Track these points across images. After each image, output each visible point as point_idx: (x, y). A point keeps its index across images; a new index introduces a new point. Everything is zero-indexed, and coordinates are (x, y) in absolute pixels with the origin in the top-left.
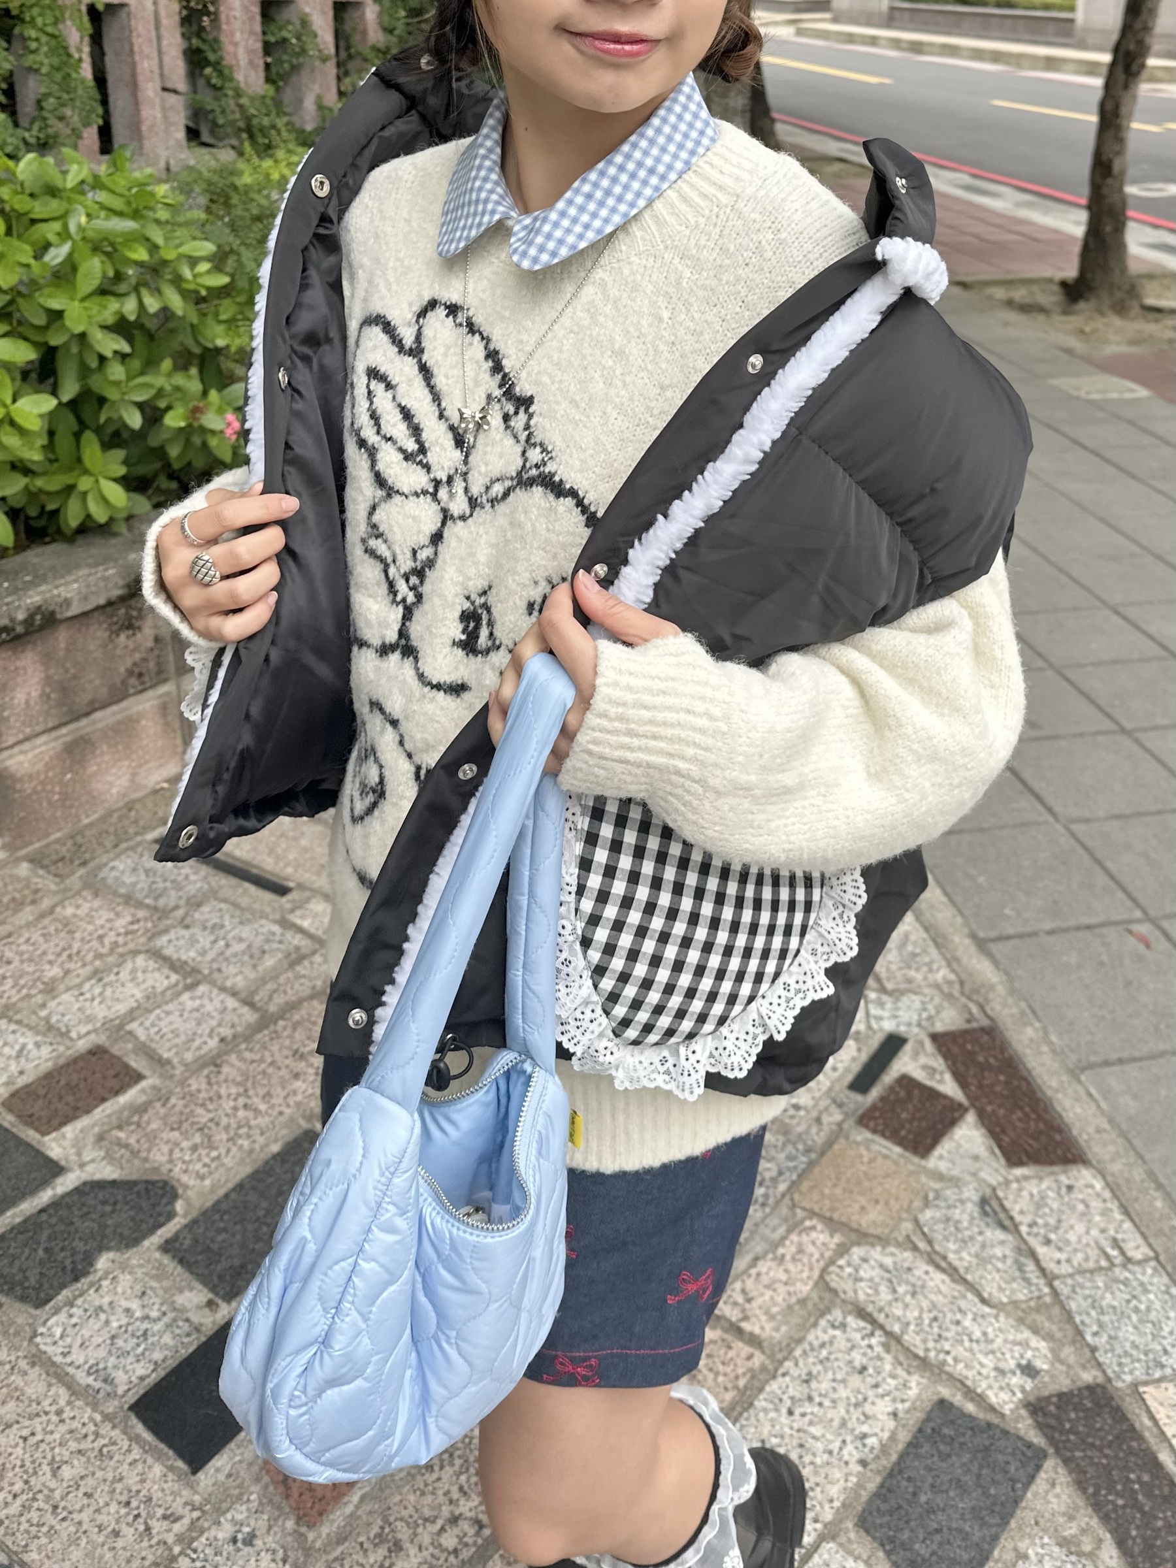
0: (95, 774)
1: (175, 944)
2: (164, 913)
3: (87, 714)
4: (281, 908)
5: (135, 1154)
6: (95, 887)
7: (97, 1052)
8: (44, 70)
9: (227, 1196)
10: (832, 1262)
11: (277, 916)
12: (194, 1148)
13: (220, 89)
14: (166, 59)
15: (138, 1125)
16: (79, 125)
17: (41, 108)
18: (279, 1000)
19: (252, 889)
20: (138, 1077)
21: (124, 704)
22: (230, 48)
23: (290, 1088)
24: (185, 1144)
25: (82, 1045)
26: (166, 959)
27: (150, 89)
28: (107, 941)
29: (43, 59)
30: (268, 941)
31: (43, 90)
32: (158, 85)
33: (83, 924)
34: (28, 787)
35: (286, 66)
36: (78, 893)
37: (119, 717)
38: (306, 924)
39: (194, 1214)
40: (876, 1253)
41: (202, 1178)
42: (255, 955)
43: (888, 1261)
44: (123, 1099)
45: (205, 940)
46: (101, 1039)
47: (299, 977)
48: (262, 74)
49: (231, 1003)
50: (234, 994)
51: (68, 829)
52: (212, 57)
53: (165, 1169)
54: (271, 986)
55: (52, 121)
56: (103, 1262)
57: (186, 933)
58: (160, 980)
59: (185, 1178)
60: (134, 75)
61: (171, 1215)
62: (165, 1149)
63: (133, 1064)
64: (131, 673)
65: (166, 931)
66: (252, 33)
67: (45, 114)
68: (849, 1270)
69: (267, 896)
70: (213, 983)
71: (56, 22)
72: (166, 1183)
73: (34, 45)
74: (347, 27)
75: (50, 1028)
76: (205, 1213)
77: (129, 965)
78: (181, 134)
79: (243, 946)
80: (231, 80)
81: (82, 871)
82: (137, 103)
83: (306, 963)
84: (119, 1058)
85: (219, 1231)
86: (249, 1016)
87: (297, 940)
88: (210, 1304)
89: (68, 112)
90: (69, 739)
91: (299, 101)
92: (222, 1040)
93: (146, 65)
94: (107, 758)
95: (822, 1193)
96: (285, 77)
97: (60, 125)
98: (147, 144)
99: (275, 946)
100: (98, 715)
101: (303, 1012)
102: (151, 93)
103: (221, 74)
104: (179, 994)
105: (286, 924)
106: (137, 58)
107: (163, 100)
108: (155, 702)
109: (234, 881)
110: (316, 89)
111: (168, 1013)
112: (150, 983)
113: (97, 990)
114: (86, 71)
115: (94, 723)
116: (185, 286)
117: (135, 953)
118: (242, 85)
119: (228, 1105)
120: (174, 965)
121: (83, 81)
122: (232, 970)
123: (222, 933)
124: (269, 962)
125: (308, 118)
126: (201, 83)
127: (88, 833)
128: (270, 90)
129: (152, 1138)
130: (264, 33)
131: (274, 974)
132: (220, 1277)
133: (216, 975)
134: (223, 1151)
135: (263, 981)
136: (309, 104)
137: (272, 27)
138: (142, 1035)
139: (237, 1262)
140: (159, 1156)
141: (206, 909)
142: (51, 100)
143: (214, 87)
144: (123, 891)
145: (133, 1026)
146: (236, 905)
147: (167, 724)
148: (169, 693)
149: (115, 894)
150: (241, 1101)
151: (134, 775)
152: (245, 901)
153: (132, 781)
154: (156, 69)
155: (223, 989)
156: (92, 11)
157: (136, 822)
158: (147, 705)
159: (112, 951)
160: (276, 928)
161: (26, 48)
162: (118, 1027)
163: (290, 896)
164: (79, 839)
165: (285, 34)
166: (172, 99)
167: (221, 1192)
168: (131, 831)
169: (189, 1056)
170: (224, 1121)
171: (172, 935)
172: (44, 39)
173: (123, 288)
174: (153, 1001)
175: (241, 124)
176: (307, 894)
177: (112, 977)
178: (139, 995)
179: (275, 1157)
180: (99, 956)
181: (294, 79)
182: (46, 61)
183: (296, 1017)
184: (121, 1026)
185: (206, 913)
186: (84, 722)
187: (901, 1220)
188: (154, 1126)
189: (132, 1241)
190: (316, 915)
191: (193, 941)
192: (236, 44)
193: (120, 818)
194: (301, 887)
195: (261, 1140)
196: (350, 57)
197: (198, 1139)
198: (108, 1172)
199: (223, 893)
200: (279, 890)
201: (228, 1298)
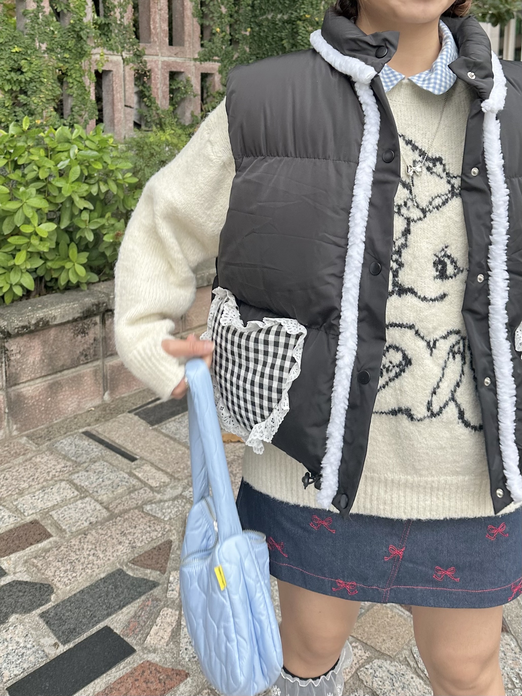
0: (62, 400)
1: (80, 479)
2: (79, 464)
3: (60, 371)
4: (131, 467)
5: (39, 570)
6: (52, 450)
7: (34, 523)
8: (74, 95)
9: (75, 595)
10: (363, 666)
11: (128, 471)
12: (66, 571)
13: (150, 106)
14: (127, 94)
15: (44, 558)
16: (87, 119)
17: (72, 111)
18: (121, 508)
19: (120, 457)
20: (49, 536)
21: (78, 368)
22: (156, 90)
23: (116, 548)
24: (62, 569)
25: (28, 519)
26: (75, 485)
27: (119, 106)
28: (51, 474)
29: (75, 91)
30: (122, 481)
31: (73, 104)
32: (123, 104)
33: (42, 466)
34: (30, 402)
35: (179, 98)
36: (44, 452)
37: (75, 374)
38: (140, 475)
39: (59, 601)
40: (387, 664)
41: (66, 585)
42: (114, 487)
43: (392, 669)
44: (40, 545)
45: (93, 477)
46: (38, 517)
47: (131, 498)
48: (168, 101)
49: (98, 507)
50: (101, 503)
51: (47, 424)
52: (147, 94)
53: (50, 580)
54: (118, 501)
55: (76, 117)
56: (13, 618)
57: (86, 474)
58: (70, 493)
59: (58, 584)
60: (113, 100)
61: (48, 601)
62: (53, 570)
63: (49, 530)
64: (82, 354)
65: (78, 472)
66: (165, 84)
67: (74, 113)
68: (371, 671)
69: (126, 461)
70: (93, 497)
71: (81, 76)
72: (50, 585)
73: (71, 85)
74: (207, 84)
75: (17, 510)
76: (63, 602)
77: (58, 486)
78: (132, 125)
79: (110, 482)
80: (155, 103)
81: (48, 443)
82: (113, 111)
83: (136, 492)
84: (43, 527)
85: (67, 611)
86: (105, 514)
87: (134, 482)
88: (55, 645)
89: (83, 113)
90: (51, 381)
91: (184, 113)
92: (91, 523)
93: (119, 96)
94: (67, 393)
95: (364, 630)
96: (178, 103)
97: (79, 118)
98: (116, 128)
99: (124, 483)
100: (66, 372)
101: (130, 515)
102: (120, 107)
103: (150, 100)
104: (77, 500)
105: (131, 474)
106: (115, 92)
107: (125, 110)
108: (92, 369)
109: (113, 453)
110: (192, 108)
111: (69, 509)
112: (65, 494)
113: (41, 495)
114: (93, 97)
115: (63, 375)
116: (118, 181)
117: (62, 480)
118: (159, 106)
119: (86, 553)
120: (77, 488)
121: (91, 101)
122: (103, 492)
123: (102, 475)
124: (120, 490)
125: (187, 120)
126: (143, 104)
127: (55, 427)
128: (172, 108)
129: (48, 564)
130: (170, 85)
131: (121, 496)
132: (63, 632)
133: (95, 494)
134: (78, 574)
135: (116, 499)
136: (188, 114)
137: (175, 83)
138: (55, 517)
139: (72, 626)
140: (49, 573)
141: (97, 464)
142: (77, 108)
143: (147, 106)
144: (63, 453)
145: (53, 513)
146: (111, 464)
147: (96, 380)
148: (99, 365)
149: (60, 454)
150: (92, 552)
151: (79, 402)
152: (115, 463)
153: (79, 405)
154: (123, 97)
155: (97, 501)
156: (97, 72)
157: (76, 424)
158: (88, 370)
159: (52, 478)
160: (126, 476)
161: (68, 86)
162: (46, 513)
163: (136, 462)
164: (50, 429)
165: (179, 85)
166: (129, 110)
167: (73, 593)
168: (73, 427)
169: (74, 529)
170: (82, 560)
171: (80, 474)
172: (75, 83)
173: (92, 181)
174: (65, 502)
175: (158, 122)
176: (144, 462)
177: (49, 490)
178: (59, 499)
179: (101, 579)
180: (46, 480)
181: (182, 104)
182: (76, 92)
183: (126, 517)
184: (48, 512)
185: (97, 466)
186: (59, 374)
187: (403, 649)
188: (50, 559)
189: (27, 610)
190: (145, 472)
191: (88, 478)
192: (158, 89)
193: (70, 422)
194: (142, 458)
195: (97, 571)
196: (208, 96)
197: (68, 567)
198: (26, 578)
199: (107, 458)
200: (132, 459)
201: (64, 643)
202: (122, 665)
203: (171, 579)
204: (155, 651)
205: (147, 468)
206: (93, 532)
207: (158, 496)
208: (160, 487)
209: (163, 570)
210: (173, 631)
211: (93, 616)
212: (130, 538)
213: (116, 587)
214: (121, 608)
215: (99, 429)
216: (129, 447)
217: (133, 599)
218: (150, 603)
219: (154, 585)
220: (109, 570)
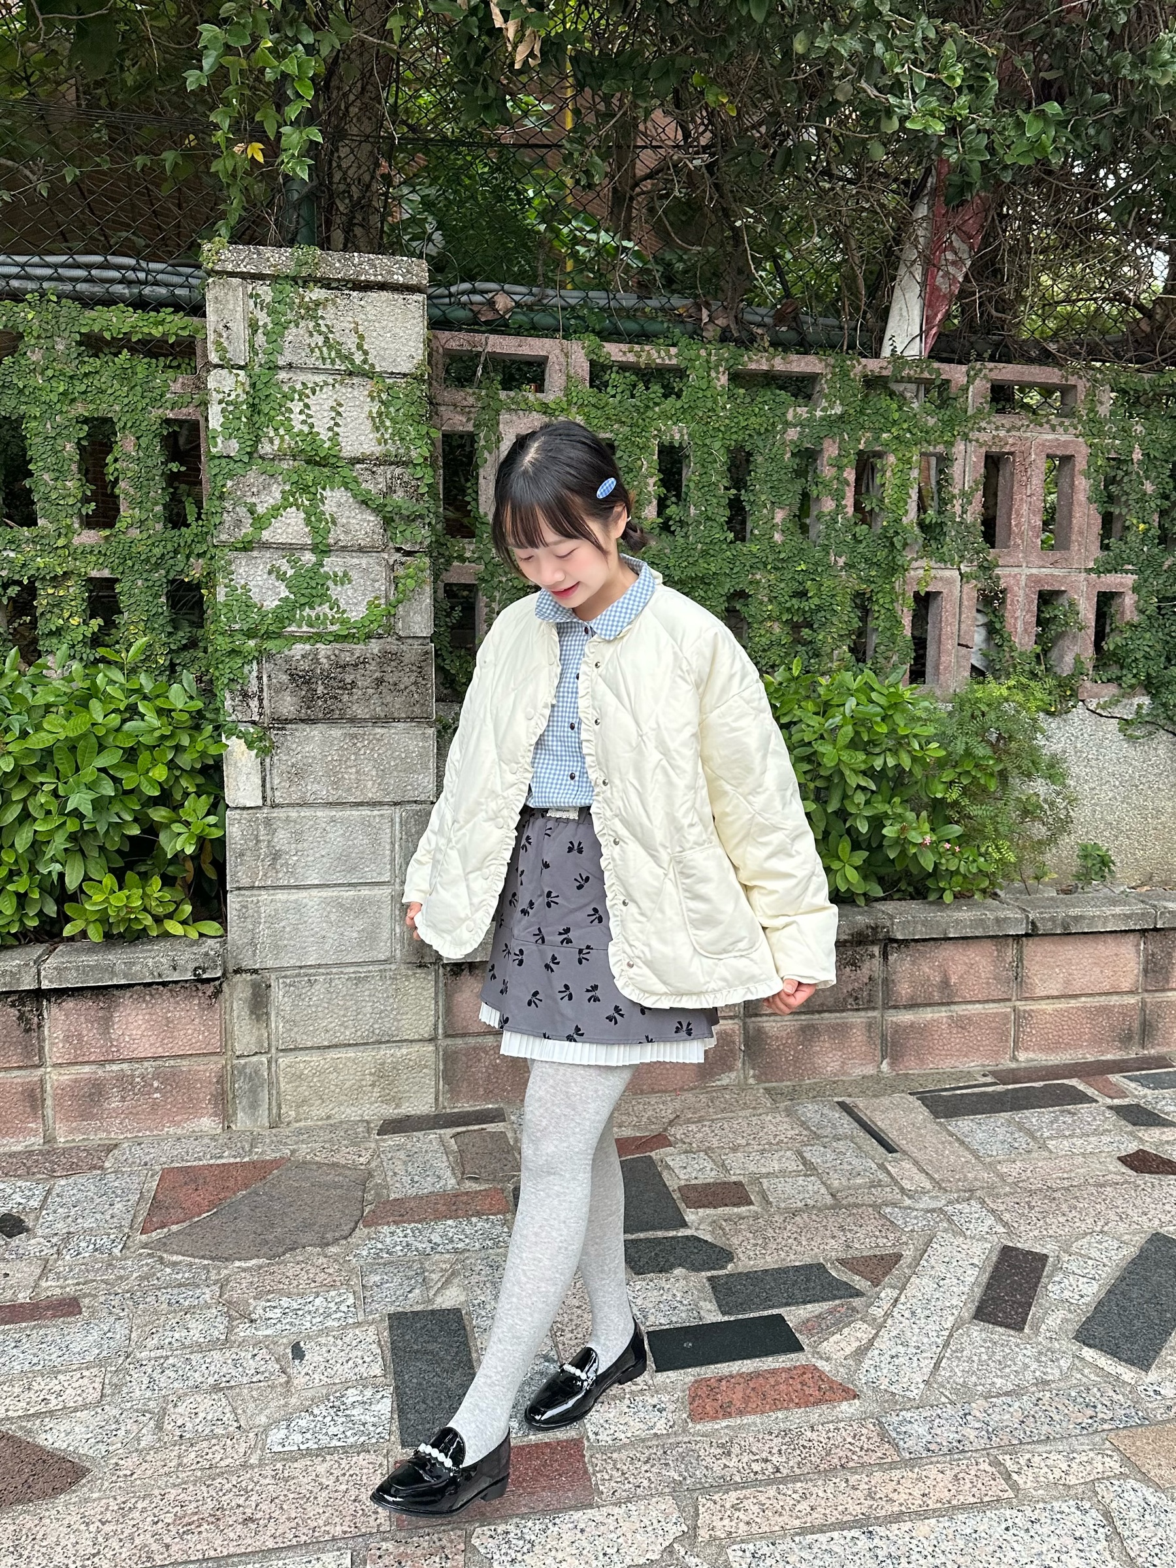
0: (818, 1052)
1: (814, 1154)
2: (818, 1137)
4: (885, 1159)
5: (725, 1234)
6: (789, 1112)
7: (738, 1185)
11: (880, 1162)
12: (755, 1245)
13: (1002, 646)
14: (963, 626)
16: (898, 663)
17: (876, 652)
18: (851, 1200)
19: (874, 1143)
20: (750, 1203)
21: (843, 1015)
22: (1012, 622)
23: (826, 1241)
24: (752, 1241)
25: (733, 1179)
26: (803, 1158)
28: (778, 1138)
30: (865, 1170)
31: (879, 641)
32: (956, 643)
33: (772, 1126)
36: (779, 1112)
37: (838, 1022)
38: (894, 1171)
39: (734, 1271)
41: (750, 1259)
44: (736, 1210)
45: (830, 1156)
46: (744, 1180)
47: (870, 1193)
49: (823, 1190)
50: (828, 1187)
51: (794, 1082)
52: (998, 626)
53: (734, 1248)
54: (852, 1192)
55: (881, 659)
56: (677, 1271)
57: (823, 1150)
58: (793, 1165)
59: (741, 1255)
60: (940, 635)
61: (723, 1267)
62: (741, 1239)
63: (752, 1197)
65: (813, 1145)
66: (1028, 611)
67: (877, 655)
68: (1117, 1488)
69: (881, 1150)
70: (820, 1178)
74: (1110, 610)
75: (723, 1165)
76: (739, 1274)
77: (781, 1153)
78: (969, 671)
79: (849, 1167)
80: (1009, 642)
81: (788, 1103)
82: (939, 652)
83: (880, 1189)
84: (746, 1191)
86: (829, 1200)
87: (882, 1176)
88: (715, 1312)
89: (893, 654)
90: (805, 1024)
91: (1062, 657)
92: (806, 1205)
93: (949, 629)
94: (827, 1044)
95: (1134, 1443)
96: (1051, 641)
97: (886, 662)
98: (942, 677)
99: (868, 1174)
100: (825, 1016)
101: (860, 1211)
102: (950, 647)
103: (1003, 637)
104: (799, 1176)
105: (881, 1166)
106: (944, 625)
107: (957, 651)
108: (864, 1021)
109: (867, 1136)
111: (786, 1182)
112: (787, 1165)
113: (757, 1158)
114: (908, 633)
115: (822, 1020)
117: (789, 1149)
118: (1017, 645)
119: (786, 1234)
120: (805, 1162)
121: (905, 638)
122: (835, 1176)
123: (842, 1157)
124: (859, 1181)
125: (1065, 668)
126: (991, 643)
127: (804, 1087)
128: (1037, 648)
129: (738, 1232)
130: (1039, 612)
131: (858, 1187)
132: (728, 1309)
133: (824, 1175)
134: (769, 1253)
135: (849, 1188)
136: (1069, 659)
137: (1047, 610)
138: (766, 1186)
139: (740, 1301)
140: (735, 1240)
141: (841, 1142)
142: (883, 647)
143: (998, 646)
144: (803, 1119)
145: (764, 1181)
146: (859, 1147)
147: (870, 1038)
148: (875, 1018)
149: (798, 1119)
150: (795, 1235)
151: (843, 1063)
152: (866, 1148)
154: (955, 632)
155: (823, 1183)
156: (917, 595)
157: (833, 1090)
158: (859, 1021)
159: (778, 1143)
160: (874, 1166)
161: (872, 616)
162: (756, 1178)
163: (894, 1154)
164: (797, 1088)
165: (1053, 613)
166: (964, 650)
167: (755, 1269)
168: (828, 1093)
169: (783, 1205)
170: (780, 1240)
171: (815, 1148)
172: (883, 612)
174: (783, 1173)
176: (906, 1158)
177: (770, 1155)
178: (777, 1168)
179: (793, 1267)
180: (769, 1143)
181: (1059, 642)
183: (854, 1211)
184: (759, 1178)
185: (840, 1145)
188: (742, 1227)
190: (902, 1169)
191: (824, 1155)
192: (1017, 619)
193: (825, 1086)
194: (905, 1153)
195: (792, 1257)
197: (760, 1242)
198: (707, 1237)
199: (856, 1139)
200: (890, 1149)
201: (724, 1314)
202: (782, 1358)
203: (883, 1295)
204: (828, 1359)
205: (907, 1165)
206: (805, 1216)
207: (908, 1202)
208: (916, 1191)
209: (876, 1283)
210: (859, 1348)
211: (767, 1299)
212: (849, 1235)
213: (808, 1280)
214: (805, 1303)
215: (861, 1103)
216: (893, 1135)
217: (824, 1300)
218: (843, 1310)
219: (858, 1294)
220: (808, 1260)
